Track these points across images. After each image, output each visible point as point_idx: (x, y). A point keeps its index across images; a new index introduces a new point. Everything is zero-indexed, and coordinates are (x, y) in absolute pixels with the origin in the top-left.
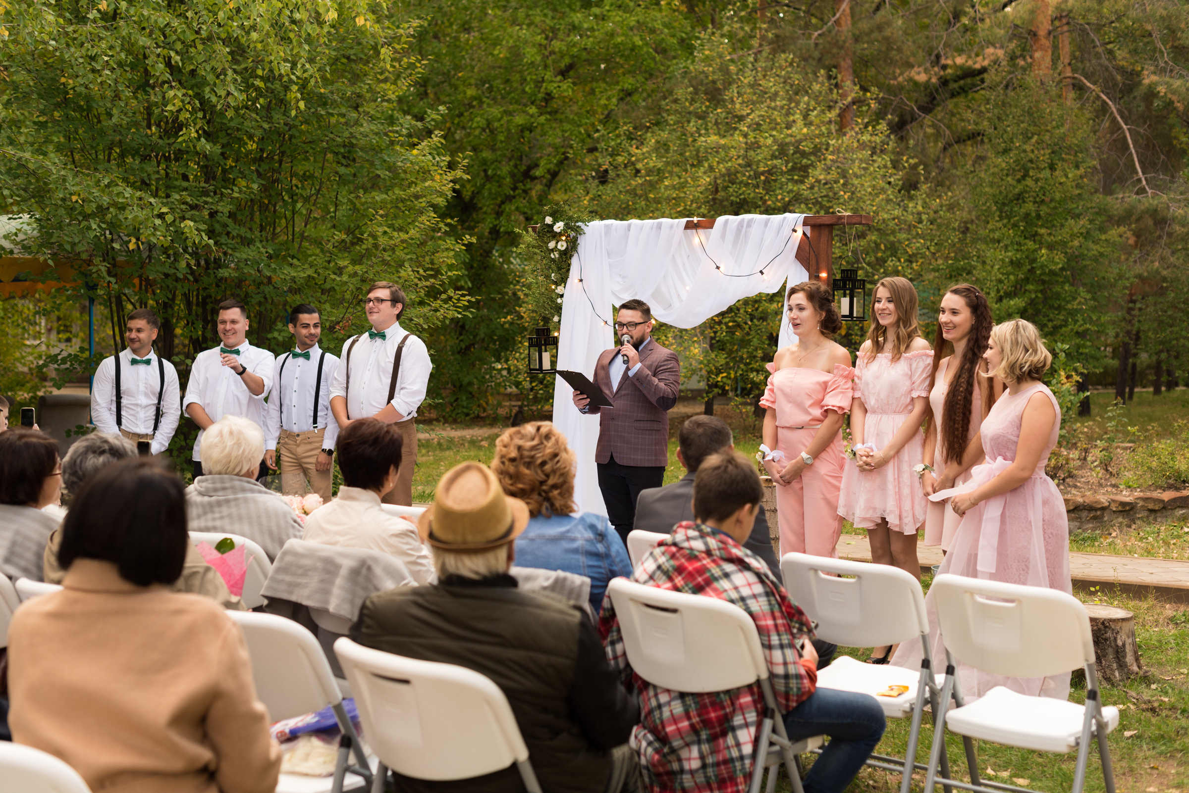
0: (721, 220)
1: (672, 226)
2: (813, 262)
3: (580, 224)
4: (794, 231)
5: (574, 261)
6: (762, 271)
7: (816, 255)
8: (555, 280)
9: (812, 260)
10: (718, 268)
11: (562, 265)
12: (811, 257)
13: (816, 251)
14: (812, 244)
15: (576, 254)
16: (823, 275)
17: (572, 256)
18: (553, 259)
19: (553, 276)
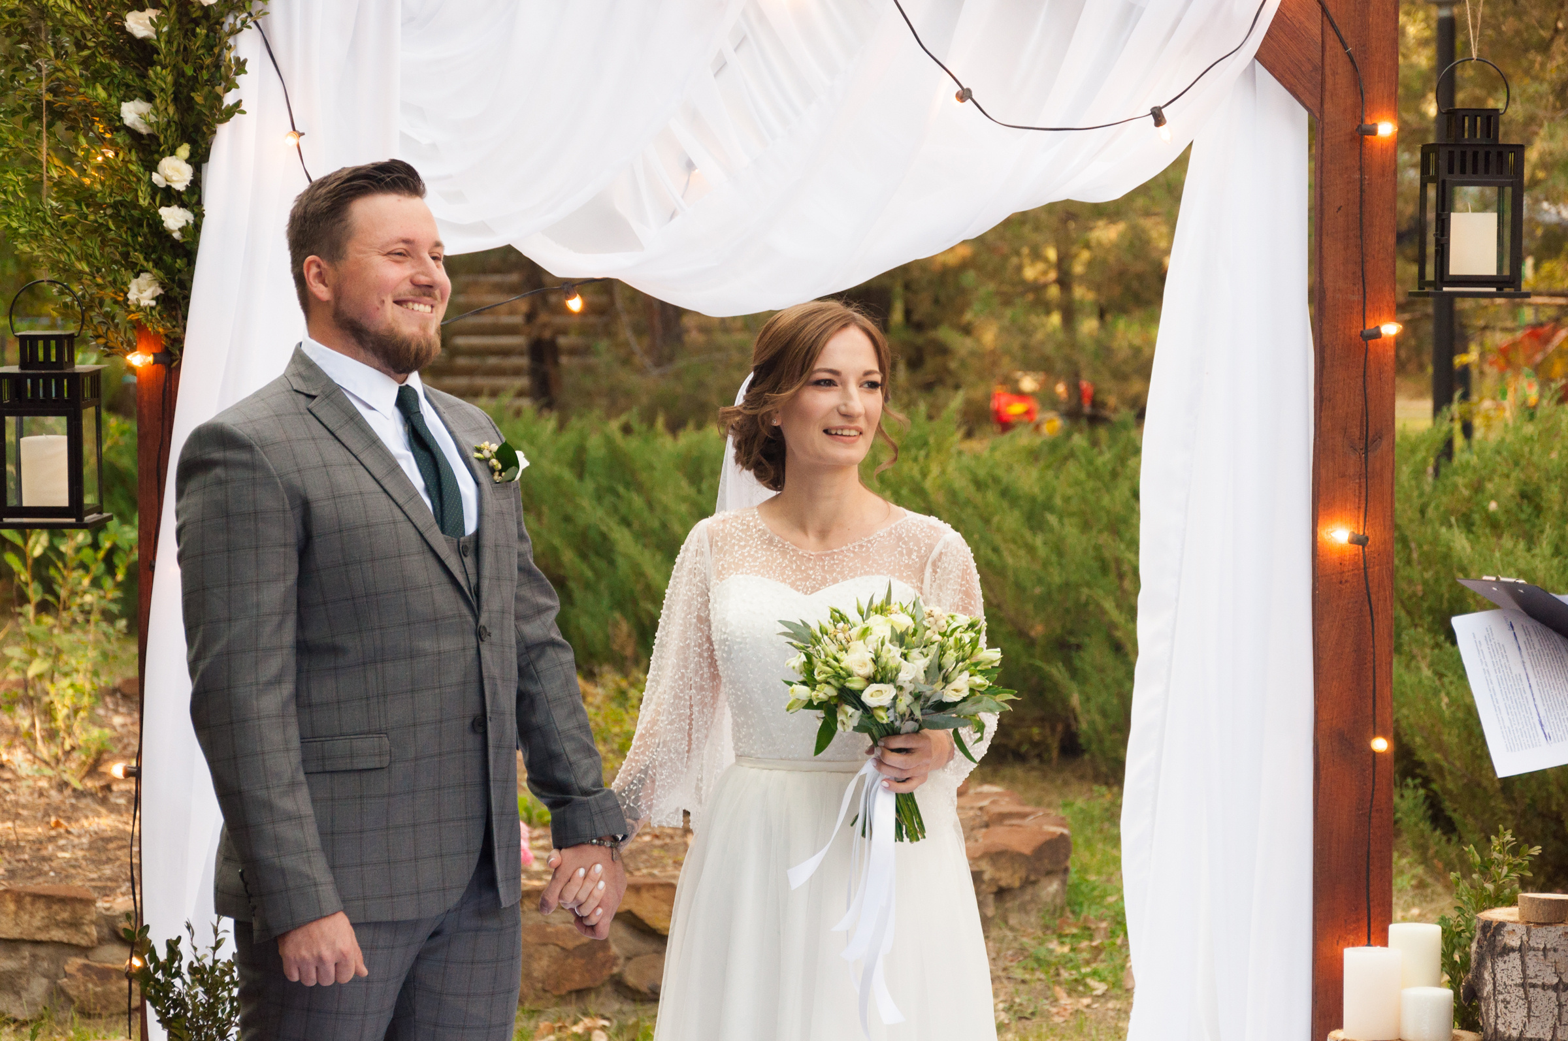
2: (1339, 78)
5: (246, 45)
6: (1160, 109)
7: (1349, 54)
8: (143, 130)
9: (1334, 73)
10: (965, 95)
11: (199, 68)
12: (1328, 60)
13: (1348, 40)
14: (1332, 11)
15: (250, 22)
16: (1386, 129)
17: (235, 32)
18: (144, 41)
19: (133, 113)
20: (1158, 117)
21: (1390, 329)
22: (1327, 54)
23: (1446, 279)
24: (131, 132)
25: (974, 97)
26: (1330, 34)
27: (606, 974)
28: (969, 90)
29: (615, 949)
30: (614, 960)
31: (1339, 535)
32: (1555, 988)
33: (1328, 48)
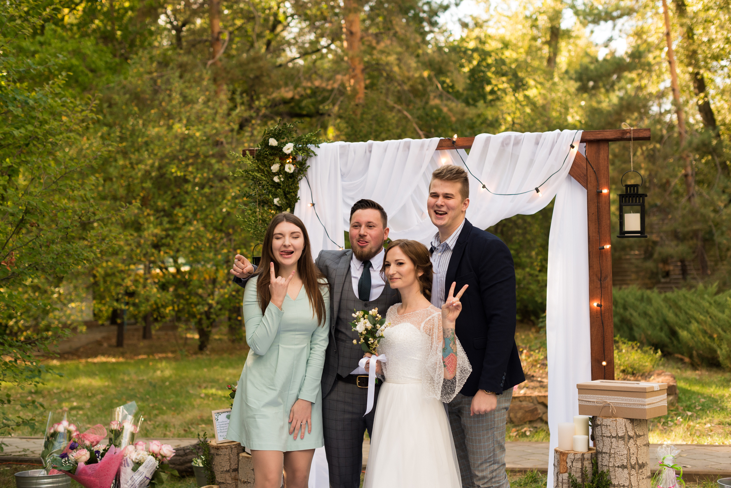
0: (480, 138)
1: (422, 146)
2: (592, 178)
3: (309, 145)
4: (572, 147)
5: (303, 184)
6: (537, 188)
7: (594, 171)
8: (278, 205)
9: (590, 176)
10: (484, 187)
11: (290, 188)
12: (588, 174)
13: (594, 167)
14: (589, 160)
15: (304, 178)
16: (605, 191)
17: (300, 180)
18: (278, 183)
19: (276, 201)
20: (537, 190)
21: (608, 247)
22: (588, 172)
23: (623, 232)
24: (276, 205)
25: (486, 187)
26: (589, 165)
27: (537, 417)
28: (485, 185)
29: (539, 411)
30: (539, 414)
31: (595, 304)
32: (610, 437)
33: (588, 170)
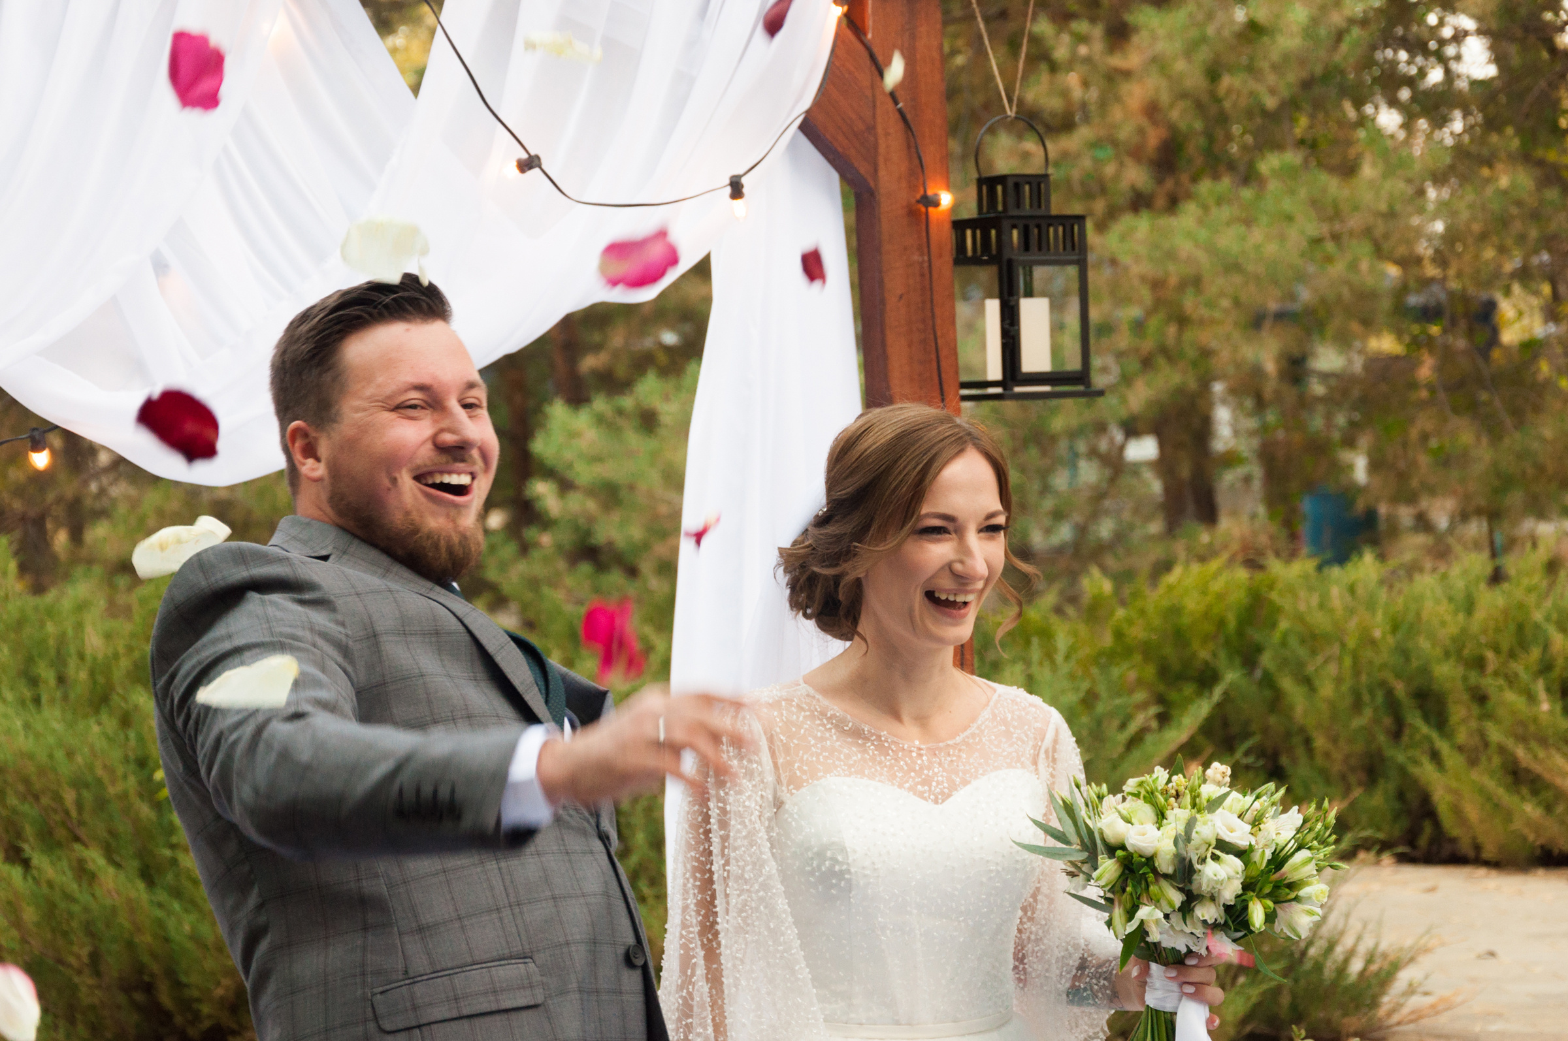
2: (892, 140)
6: (740, 177)
7: (900, 111)
9: (887, 134)
10: (528, 164)
12: (879, 119)
16: (946, 199)
20: (737, 190)
22: (879, 111)
23: (1019, 377)
25: (543, 167)
28: (538, 157)
33: (878, 104)
